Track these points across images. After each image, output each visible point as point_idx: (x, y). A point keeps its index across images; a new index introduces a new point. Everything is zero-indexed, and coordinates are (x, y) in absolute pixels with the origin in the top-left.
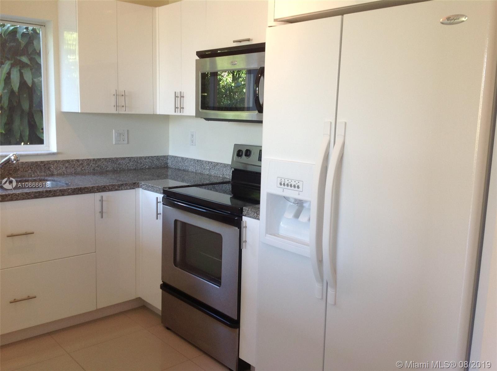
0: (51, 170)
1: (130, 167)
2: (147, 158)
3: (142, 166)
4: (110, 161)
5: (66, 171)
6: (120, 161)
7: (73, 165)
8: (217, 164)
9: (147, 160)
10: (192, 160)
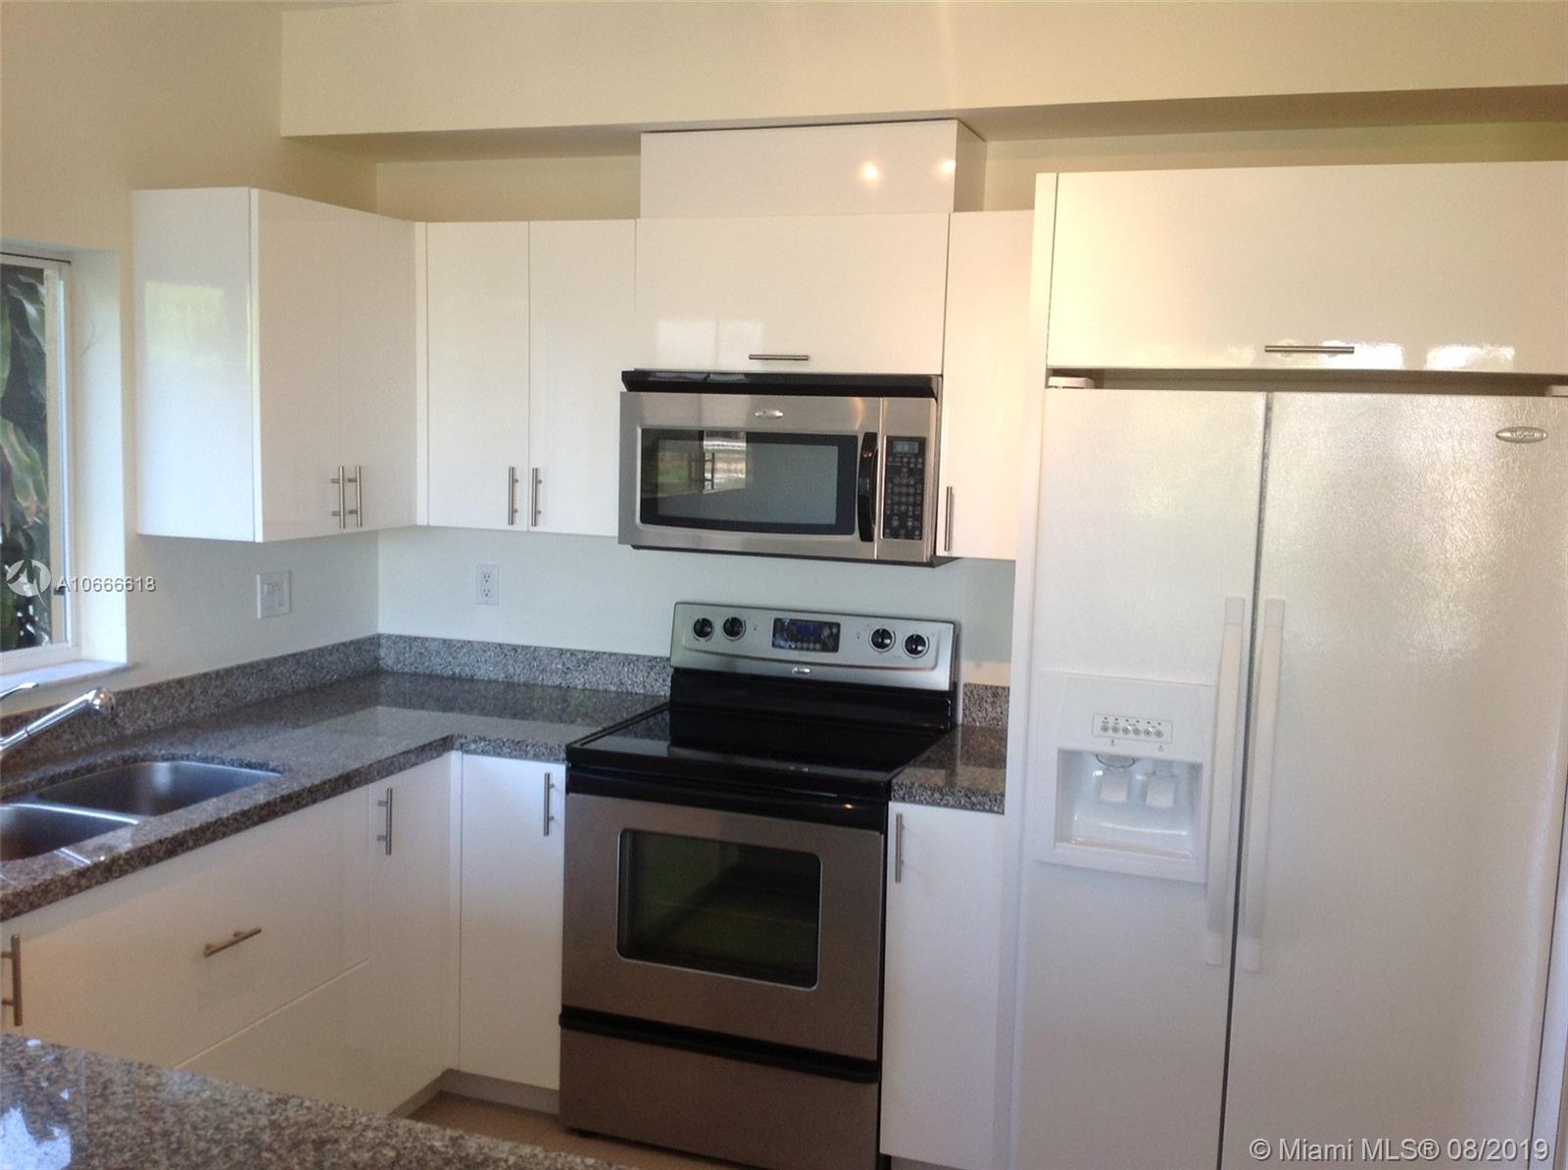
0: (119, 722)
1: (298, 683)
2: (335, 650)
3: (324, 678)
4: (255, 671)
5: (154, 720)
6: (275, 669)
7: (170, 699)
8: (597, 656)
9: (335, 658)
10: (486, 646)
